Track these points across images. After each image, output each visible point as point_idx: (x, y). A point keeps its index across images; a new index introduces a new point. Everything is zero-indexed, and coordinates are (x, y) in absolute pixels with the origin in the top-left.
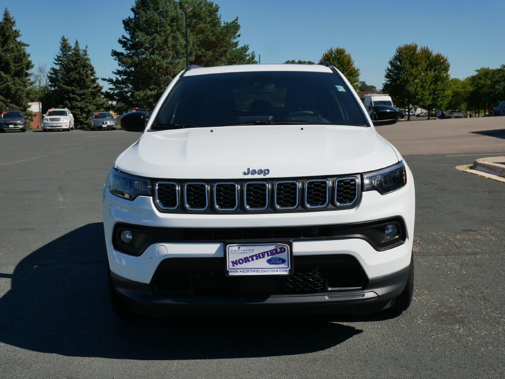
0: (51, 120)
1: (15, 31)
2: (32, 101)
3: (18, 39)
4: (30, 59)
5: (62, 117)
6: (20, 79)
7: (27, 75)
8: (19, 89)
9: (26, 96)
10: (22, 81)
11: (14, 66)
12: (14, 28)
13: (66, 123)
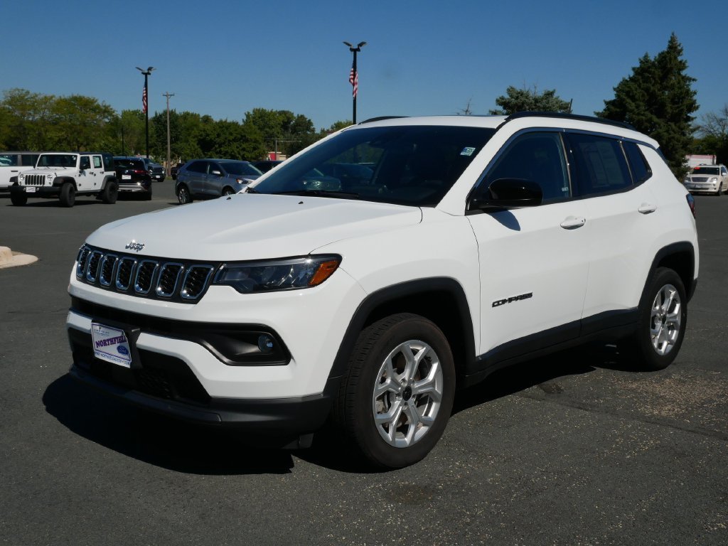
0: (695, 179)
1: (681, 62)
2: (691, 153)
3: (683, 73)
4: (695, 97)
5: (710, 177)
6: (677, 125)
7: (689, 119)
8: (673, 138)
9: (682, 148)
10: (679, 127)
11: (671, 108)
12: (680, 58)
13: (714, 185)
